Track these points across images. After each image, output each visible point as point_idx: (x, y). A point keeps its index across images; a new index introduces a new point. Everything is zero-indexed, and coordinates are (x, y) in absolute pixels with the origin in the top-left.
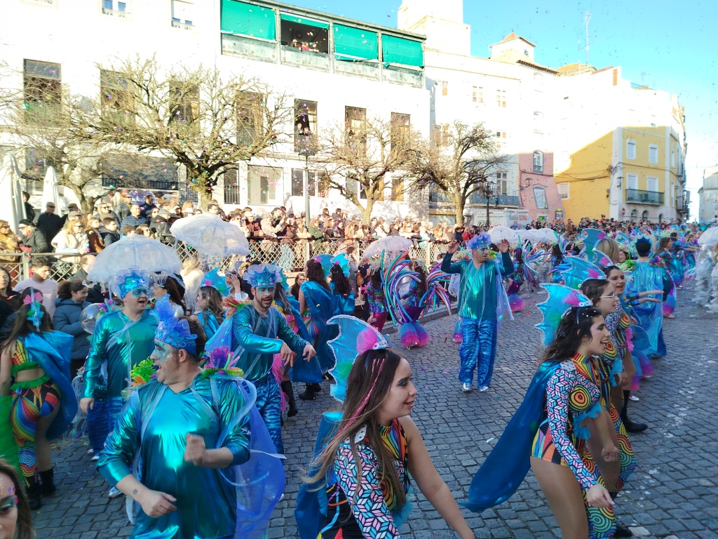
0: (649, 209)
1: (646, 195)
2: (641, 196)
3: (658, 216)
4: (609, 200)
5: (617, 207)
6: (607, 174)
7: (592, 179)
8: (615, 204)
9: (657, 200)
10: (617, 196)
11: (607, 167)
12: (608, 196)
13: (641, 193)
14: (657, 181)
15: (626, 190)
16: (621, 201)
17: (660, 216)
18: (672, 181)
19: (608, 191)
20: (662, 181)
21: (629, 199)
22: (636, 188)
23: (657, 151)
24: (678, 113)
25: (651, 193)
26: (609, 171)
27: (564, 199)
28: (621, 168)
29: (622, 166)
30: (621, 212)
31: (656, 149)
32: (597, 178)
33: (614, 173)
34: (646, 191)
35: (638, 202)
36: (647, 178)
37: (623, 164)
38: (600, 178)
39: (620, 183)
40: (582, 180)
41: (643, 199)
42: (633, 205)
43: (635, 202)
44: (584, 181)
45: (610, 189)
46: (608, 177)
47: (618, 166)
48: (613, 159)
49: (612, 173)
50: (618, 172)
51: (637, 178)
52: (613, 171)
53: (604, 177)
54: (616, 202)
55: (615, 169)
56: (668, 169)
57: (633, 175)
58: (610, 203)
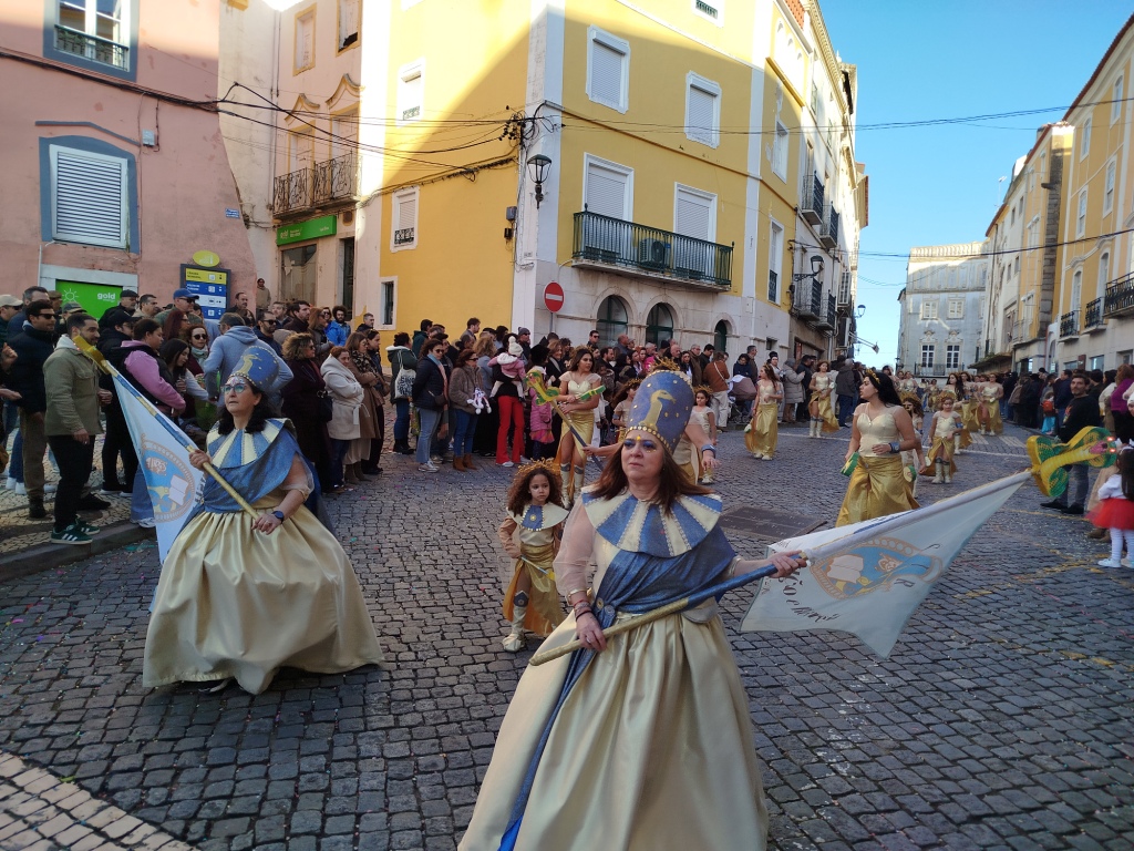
0: (677, 300)
1: (661, 249)
2: (642, 246)
3: (711, 327)
4: (513, 249)
5: (533, 274)
6: (503, 147)
7: (469, 172)
8: (527, 267)
9: (710, 270)
10: (542, 236)
11: (508, 116)
12: (509, 234)
13: (644, 235)
14: (713, 206)
15: (577, 215)
16: (553, 258)
17: (723, 327)
18: (772, 219)
19: (512, 215)
20: (732, 211)
21: (591, 253)
22: (628, 217)
23: (717, 103)
24: (807, 17)
25: (685, 243)
26: (512, 134)
27: (405, 248)
28: (550, 127)
29: (558, 119)
30: (547, 301)
31: (714, 96)
32: (484, 167)
33: (527, 143)
34: (667, 233)
35: (632, 270)
36: (676, 189)
37: (563, 112)
38: (492, 165)
39: (539, 182)
40: (449, 176)
41: (649, 258)
42: (606, 276)
43: (620, 267)
44: (454, 179)
45: (515, 208)
46: (511, 163)
47: (540, 114)
48: (530, 89)
49: (522, 143)
50: (542, 140)
51: (630, 182)
52: (522, 137)
53: (502, 163)
54: (534, 257)
55: (529, 125)
56: (758, 175)
57: (613, 165)
58: (515, 262)
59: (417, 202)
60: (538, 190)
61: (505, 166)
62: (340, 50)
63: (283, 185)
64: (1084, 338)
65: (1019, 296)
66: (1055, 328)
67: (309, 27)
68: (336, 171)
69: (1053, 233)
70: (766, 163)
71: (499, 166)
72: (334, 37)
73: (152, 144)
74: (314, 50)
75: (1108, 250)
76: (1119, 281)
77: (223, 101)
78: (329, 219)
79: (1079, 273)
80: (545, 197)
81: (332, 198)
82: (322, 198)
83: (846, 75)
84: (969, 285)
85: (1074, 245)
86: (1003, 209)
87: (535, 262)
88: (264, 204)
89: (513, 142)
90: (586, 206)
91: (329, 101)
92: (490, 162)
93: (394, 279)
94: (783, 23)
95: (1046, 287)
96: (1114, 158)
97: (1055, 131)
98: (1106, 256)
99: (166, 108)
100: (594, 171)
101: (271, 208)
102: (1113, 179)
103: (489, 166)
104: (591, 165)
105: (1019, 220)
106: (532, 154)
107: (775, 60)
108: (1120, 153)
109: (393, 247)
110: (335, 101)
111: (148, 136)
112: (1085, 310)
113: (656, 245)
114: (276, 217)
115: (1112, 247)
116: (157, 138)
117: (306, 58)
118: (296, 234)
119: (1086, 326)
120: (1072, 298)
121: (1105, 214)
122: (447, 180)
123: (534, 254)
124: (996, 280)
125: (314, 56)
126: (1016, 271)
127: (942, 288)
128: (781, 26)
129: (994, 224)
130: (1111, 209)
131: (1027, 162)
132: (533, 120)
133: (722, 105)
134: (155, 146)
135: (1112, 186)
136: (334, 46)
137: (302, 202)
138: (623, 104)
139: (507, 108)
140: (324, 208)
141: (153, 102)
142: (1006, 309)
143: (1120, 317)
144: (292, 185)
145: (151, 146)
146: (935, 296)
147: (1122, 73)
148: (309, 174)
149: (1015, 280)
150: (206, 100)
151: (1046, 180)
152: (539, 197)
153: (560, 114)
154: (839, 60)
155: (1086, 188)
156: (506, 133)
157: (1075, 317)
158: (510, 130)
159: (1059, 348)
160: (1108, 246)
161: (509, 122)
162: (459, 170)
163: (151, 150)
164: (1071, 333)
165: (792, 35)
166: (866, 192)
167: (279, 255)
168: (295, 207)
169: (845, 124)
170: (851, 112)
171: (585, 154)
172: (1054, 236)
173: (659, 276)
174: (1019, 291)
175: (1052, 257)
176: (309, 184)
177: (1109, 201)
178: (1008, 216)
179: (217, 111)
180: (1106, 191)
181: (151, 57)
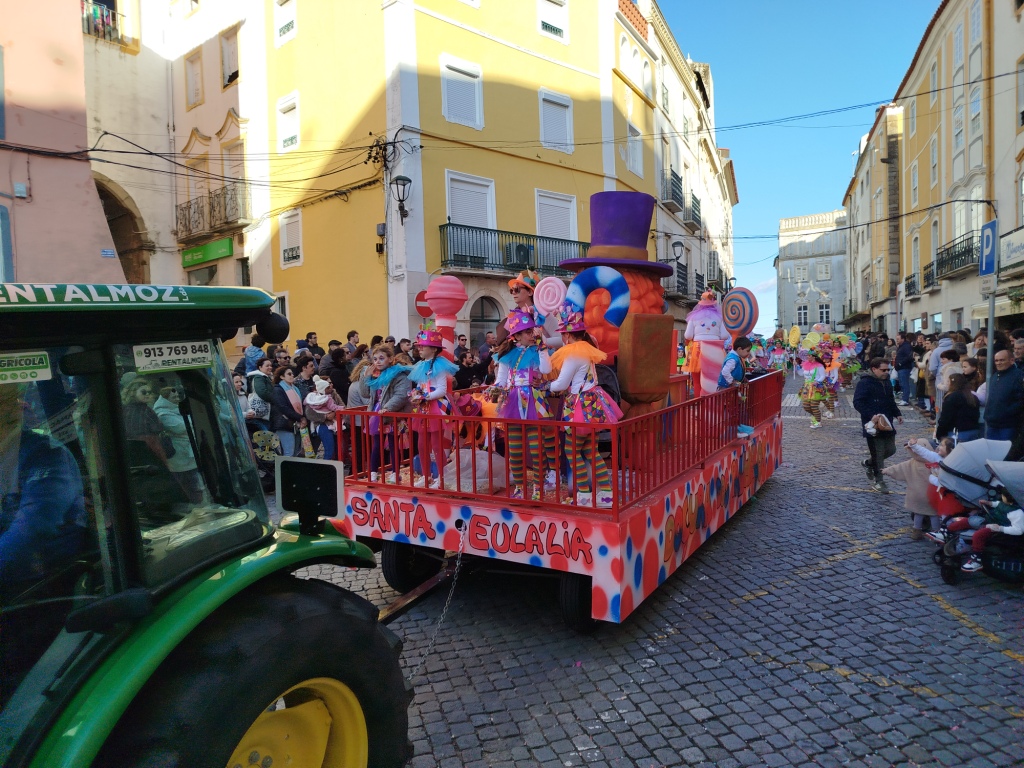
1: (525, 251)
2: (507, 250)
4: (385, 263)
5: (404, 285)
6: (369, 170)
7: (341, 193)
8: (399, 278)
10: (411, 249)
11: (371, 141)
12: (380, 249)
13: (507, 240)
15: (442, 227)
16: (422, 268)
19: (382, 231)
21: (460, 260)
22: (492, 224)
24: (650, 29)
25: (548, 245)
26: (376, 158)
27: (294, 265)
28: (409, 150)
29: (417, 140)
30: (419, 309)
31: (567, 107)
32: (355, 188)
33: (390, 165)
34: (529, 237)
35: (498, 272)
36: (536, 194)
37: (421, 134)
38: (362, 186)
39: (401, 201)
40: (326, 198)
41: (515, 260)
42: (475, 280)
43: (487, 271)
44: (331, 201)
45: (384, 225)
46: (378, 184)
47: (399, 138)
48: (389, 115)
49: (385, 165)
50: (403, 162)
51: (491, 192)
52: (385, 160)
53: (370, 184)
54: (404, 268)
55: (390, 149)
56: (614, 174)
57: (473, 178)
58: (388, 274)
59: (300, 223)
60: (401, 208)
61: (373, 186)
62: (225, 86)
63: (184, 212)
64: (925, 297)
65: (872, 260)
66: (902, 287)
67: (197, 67)
68: (229, 197)
69: (894, 203)
70: (620, 164)
71: (368, 187)
72: (219, 75)
73: (24, 195)
74: (203, 87)
75: (937, 218)
76: (947, 247)
77: (93, 150)
78: (225, 242)
79: (916, 239)
80: (410, 213)
81: (227, 223)
82: (218, 222)
83: (698, 74)
84: (833, 250)
85: (911, 216)
86: (853, 181)
87: (405, 274)
88: (168, 230)
89: (378, 165)
90: (449, 219)
91: (219, 133)
92: (360, 184)
93: (285, 294)
94: (626, 36)
95: (893, 251)
96: (935, 136)
97: (889, 112)
98: (935, 223)
99: (37, 161)
100: (456, 185)
101: (176, 233)
102: (936, 155)
103: (359, 187)
104: (452, 180)
105: (867, 191)
106: (395, 176)
107: (621, 70)
108: (939, 131)
109: (283, 265)
110: (223, 134)
111: (20, 189)
112: (923, 272)
113: (520, 248)
114: (181, 241)
115: (940, 215)
116: (29, 190)
117: (197, 95)
118: (197, 256)
119: (925, 287)
120: (913, 263)
121: (932, 186)
122: (325, 201)
123: (404, 266)
124: (854, 245)
125: (203, 92)
126: (868, 238)
127: (810, 254)
128: (624, 39)
129: (848, 195)
130: (936, 182)
131: (869, 140)
132: (393, 144)
133: (575, 115)
134: (28, 197)
135: (936, 161)
136: (219, 84)
137: (201, 227)
138: (479, 122)
139: (371, 134)
140: (221, 232)
141: (24, 157)
142: (863, 271)
143: (950, 279)
144: (192, 211)
145: (23, 198)
146: (805, 261)
147: (935, 59)
148: (206, 202)
149: (868, 244)
150: (76, 150)
151: (884, 155)
152: (404, 213)
153: (419, 136)
154: (690, 61)
155: (916, 163)
156: (370, 157)
157: (916, 279)
158: (374, 154)
159: (907, 306)
160: (936, 214)
161: (371, 147)
162: (333, 193)
163: (23, 201)
164: (914, 293)
165: (637, 46)
166: (733, 174)
167: (185, 276)
168: (195, 232)
169: (700, 117)
170: (707, 106)
171: (446, 170)
172: (896, 205)
174: (871, 255)
175: (895, 224)
176: (206, 210)
177: (934, 173)
178: (858, 188)
179: (88, 160)
180: (932, 166)
181: (18, 115)
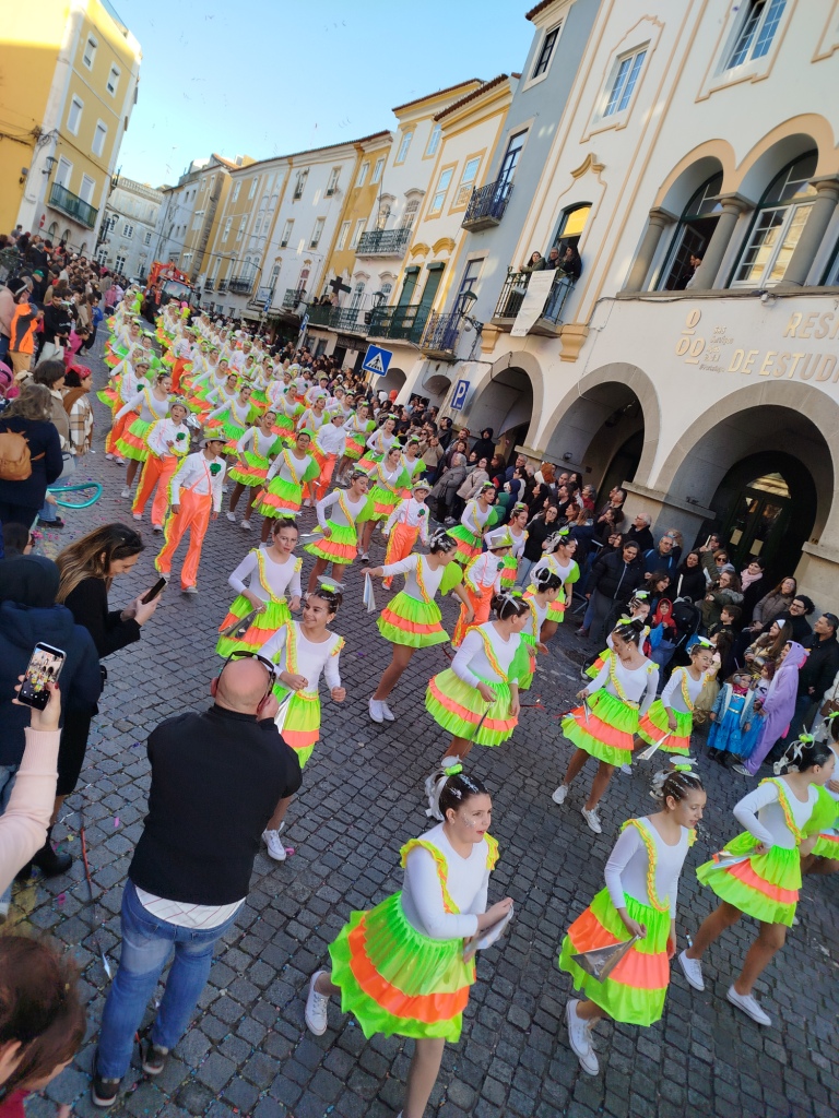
0: (74, 230)
1: (77, 206)
2: (69, 203)
3: (80, 246)
4: (23, 189)
5: (34, 208)
8: (32, 202)
9: (86, 217)
10: (37, 187)
11: (31, 127)
12: (21, 181)
13: (72, 198)
14: (93, 186)
15: (53, 183)
16: (42, 201)
17: (84, 245)
19: (25, 172)
21: (53, 201)
22: (67, 186)
23: (104, 135)
25: (84, 205)
26: (35, 134)
28: (55, 142)
30: (35, 220)
31: (104, 131)
33: (42, 144)
36: (83, 179)
38: (14, 139)
41: (72, 210)
42: (55, 213)
43: (60, 210)
45: (29, 171)
46: (28, 146)
47: (52, 134)
48: (47, 118)
51: (70, 169)
53: (22, 142)
54: (34, 198)
57: (68, 161)
58: (24, 195)
64: (216, 295)
65: (182, 251)
69: (209, 228)
71: (19, 143)
76: (237, 277)
86: (180, 186)
87: (34, 201)
98: (233, 260)
102: (244, 226)
104: (61, 160)
105: (190, 203)
108: (249, 216)
112: (219, 282)
113: (75, 204)
119: (218, 290)
120: (213, 271)
121: (237, 240)
123: (34, 196)
130: (240, 240)
133: (107, 137)
135: (243, 229)
138: (76, 131)
139: (33, 124)
142: (170, 253)
143: (233, 292)
149: (181, 239)
151: (211, 193)
157: (213, 282)
171: (61, 154)
172: (209, 230)
173: (73, 218)
174: (183, 249)
175: (206, 241)
177: (240, 234)
180: (240, 229)
